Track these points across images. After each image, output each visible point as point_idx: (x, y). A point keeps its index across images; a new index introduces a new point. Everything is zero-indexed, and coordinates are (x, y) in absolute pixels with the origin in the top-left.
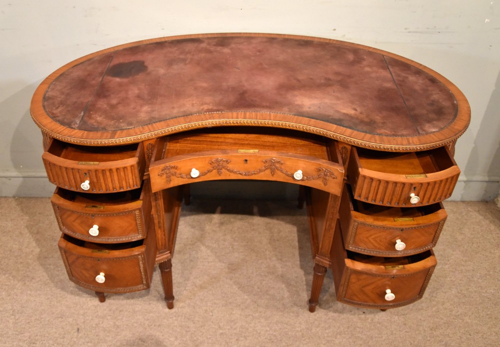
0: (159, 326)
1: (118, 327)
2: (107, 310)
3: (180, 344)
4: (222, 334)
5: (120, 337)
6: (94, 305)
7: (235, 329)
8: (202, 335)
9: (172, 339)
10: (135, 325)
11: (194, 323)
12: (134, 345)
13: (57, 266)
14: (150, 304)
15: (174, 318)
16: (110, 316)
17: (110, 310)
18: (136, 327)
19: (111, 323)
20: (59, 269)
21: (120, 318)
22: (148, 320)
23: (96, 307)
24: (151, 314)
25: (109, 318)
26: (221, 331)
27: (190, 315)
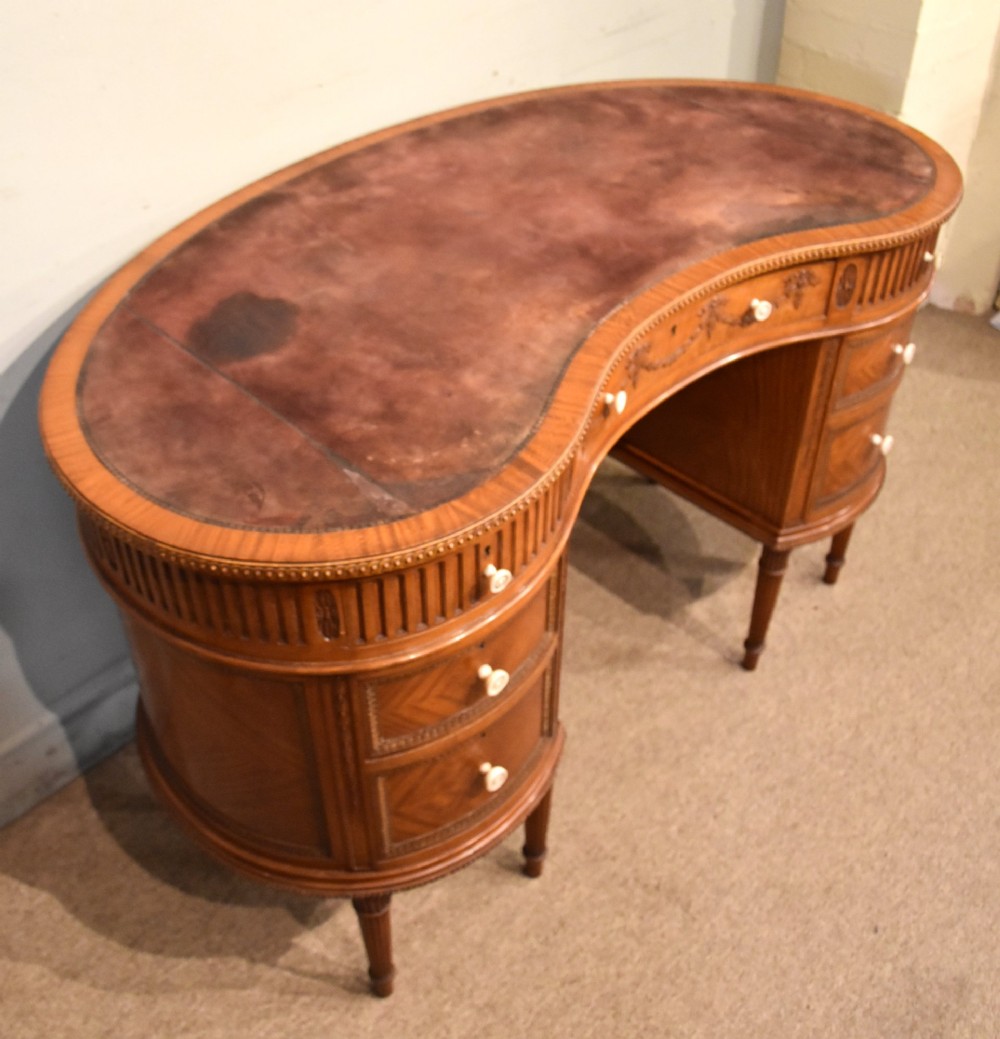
0: (562, 924)
1: (491, 1007)
2: (421, 997)
3: (641, 918)
4: (681, 831)
5: (522, 1020)
6: (381, 1018)
7: (688, 802)
8: (654, 864)
9: (618, 922)
10: (517, 968)
11: (614, 859)
12: (568, 1006)
13: (168, 1023)
14: (487, 903)
15: (569, 885)
16: (445, 1002)
17: (428, 992)
18: (525, 971)
19: (467, 1013)
20: (183, 1024)
21: (469, 986)
22: (526, 935)
23: (387, 1015)
24: (519, 920)
25: (447, 1008)
26: (674, 828)
27: (588, 853)
